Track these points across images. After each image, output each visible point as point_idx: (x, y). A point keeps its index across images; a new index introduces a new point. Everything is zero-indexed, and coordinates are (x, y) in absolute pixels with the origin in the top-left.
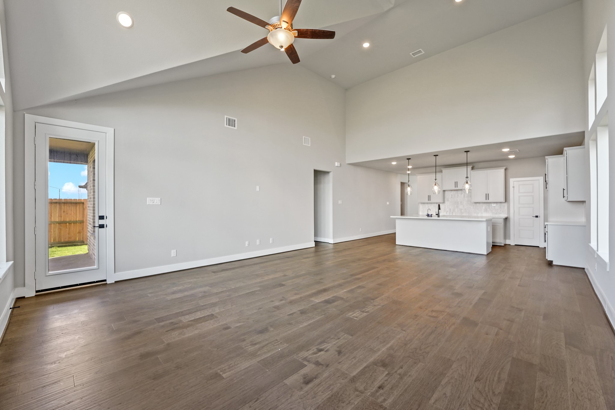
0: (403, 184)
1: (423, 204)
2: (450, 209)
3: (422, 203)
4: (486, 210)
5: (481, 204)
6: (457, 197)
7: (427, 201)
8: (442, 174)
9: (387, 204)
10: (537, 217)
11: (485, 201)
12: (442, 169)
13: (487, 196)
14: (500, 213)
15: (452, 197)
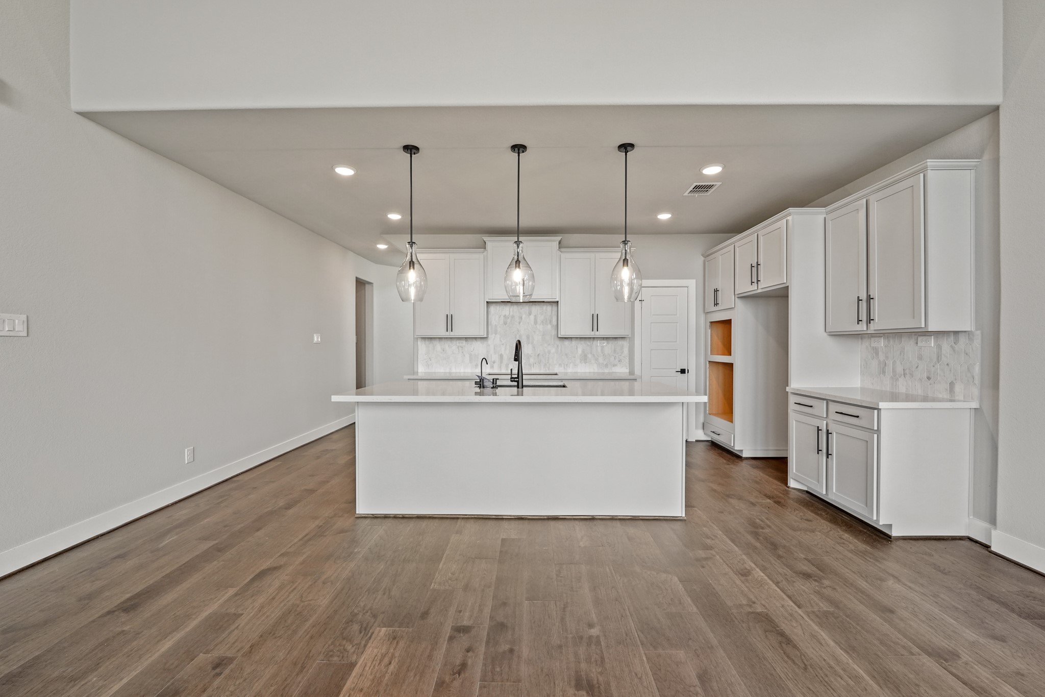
0: (361, 284)
1: (427, 342)
2: (501, 356)
3: (424, 338)
4: (585, 359)
5: (574, 342)
6: (519, 323)
7: (442, 332)
8: (485, 253)
9: (316, 339)
10: (683, 371)
11: (588, 333)
12: (485, 239)
13: (595, 320)
14: (614, 365)
15: (505, 323)
